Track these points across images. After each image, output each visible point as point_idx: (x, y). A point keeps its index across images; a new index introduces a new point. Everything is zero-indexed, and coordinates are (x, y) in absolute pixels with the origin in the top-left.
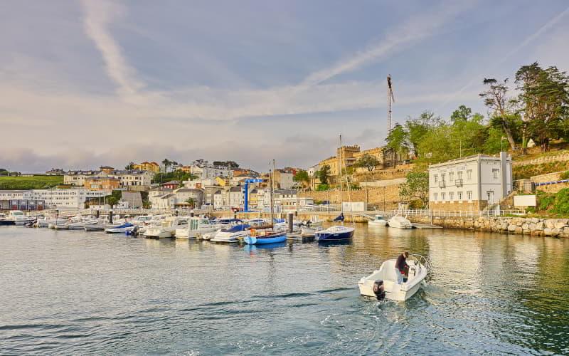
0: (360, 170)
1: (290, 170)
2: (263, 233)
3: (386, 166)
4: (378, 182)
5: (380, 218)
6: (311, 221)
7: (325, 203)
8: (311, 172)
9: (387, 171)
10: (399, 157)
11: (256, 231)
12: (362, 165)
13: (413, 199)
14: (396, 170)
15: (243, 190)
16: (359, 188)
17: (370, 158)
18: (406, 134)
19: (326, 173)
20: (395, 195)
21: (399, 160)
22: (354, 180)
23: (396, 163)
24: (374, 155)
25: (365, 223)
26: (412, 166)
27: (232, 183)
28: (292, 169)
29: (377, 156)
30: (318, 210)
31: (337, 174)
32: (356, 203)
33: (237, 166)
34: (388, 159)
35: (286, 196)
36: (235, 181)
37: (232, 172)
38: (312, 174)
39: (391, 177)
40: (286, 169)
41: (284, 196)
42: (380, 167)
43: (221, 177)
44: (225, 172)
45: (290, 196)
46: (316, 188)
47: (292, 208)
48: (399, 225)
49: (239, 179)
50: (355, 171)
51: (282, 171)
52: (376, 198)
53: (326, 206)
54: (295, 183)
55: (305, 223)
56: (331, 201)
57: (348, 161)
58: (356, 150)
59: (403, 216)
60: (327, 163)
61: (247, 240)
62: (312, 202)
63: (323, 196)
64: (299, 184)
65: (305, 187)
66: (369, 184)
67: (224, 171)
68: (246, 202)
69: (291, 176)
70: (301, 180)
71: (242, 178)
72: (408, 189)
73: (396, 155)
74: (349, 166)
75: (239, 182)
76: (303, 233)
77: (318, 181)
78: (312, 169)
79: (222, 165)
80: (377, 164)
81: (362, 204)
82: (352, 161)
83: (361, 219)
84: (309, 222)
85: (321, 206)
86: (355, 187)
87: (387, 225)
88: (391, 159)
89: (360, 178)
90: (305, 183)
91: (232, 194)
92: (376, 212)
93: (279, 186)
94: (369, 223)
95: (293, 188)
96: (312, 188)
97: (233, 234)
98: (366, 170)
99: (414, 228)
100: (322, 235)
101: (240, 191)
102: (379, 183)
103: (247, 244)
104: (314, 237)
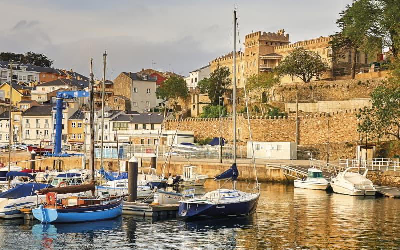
0: (286, 80)
1: (152, 76)
2: (72, 200)
3: (337, 73)
4: (321, 104)
5: (316, 175)
6: (183, 177)
7: (215, 142)
8: (192, 82)
9: (339, 83)
10: (363, 56)
11: (59, 197)
12: (292, 69)
13: (384, 139)
14: (356, 81)
15: (54, 112)
16: (282, 116)
17: (307, 56)
18: (376, 12)
19: (221, 83)
20: (350, 130)
21: (363, 62)
22: (275, 98)
23: (356, 68)
24: (316, 51)
25: (289, 184)
26: (385, 75)
27: (34, 98)
28: (156, 74)
29: (321, 54)
30: (201, 155)
31: (242, 85)
32: (276, 144)
33: (48, 63)
34: (341, 60)
35: (140, 126)
36: (41, 94)
37: (36, 76)
38: (195, 85)
39: (346, 94)
40: (144, 72)
41: (137, 128)
42: (326, 75)
43: (14, 85)
44: (23, 75)
45: (149, 127)
46: (201, 112)
47: (149, 151)
48: (352, 190)
49: (48, 89)
50: (278, 81)
51: (135, 77)
52: (314, 136)
53: (217, 148)
54: (161, 101)
55: (170, 181)
56: (227, 138)
57: (266, 61)
58: (280, 40)
59: (361, 172)
60: (224, 64)
61: (38, 214)
62: (191, 140)
63: (214, 128)
64: (169, 103)
65: (179, 108)
66: (302, 107)
67: (19, 73)
68: (60, 137)
69: (153, 86)
70: (173, 96)
71: (57, 88)
72: (375, 119)
73: (357, 53)
74: (267, 71)
75: (50, 96)
76: (156, 202)
77: (205, 98)
78: (196, 76)
79: (16, 61)
80: (321, 68)
81: (287, 146)
82: (273, 61)
83: (281, 175)
84: (178, 180)
85: (207, 148)
86: (277, 113)
87: (330, 190)
88: (347, 60)
89: (287, 95)
90: (180, 102)
91: (33, 120)
92: (312, 162)
93: (128, 106)
94: (296, 184)
95: (157, 111)
96: (194, 113)
97: (11, 202)
98: (298, 80)
99: (379, 196)
100: (194, 206)
101: (49, 114)
102: (323, 107)
103: (39, 222)
104: (176, 210)
